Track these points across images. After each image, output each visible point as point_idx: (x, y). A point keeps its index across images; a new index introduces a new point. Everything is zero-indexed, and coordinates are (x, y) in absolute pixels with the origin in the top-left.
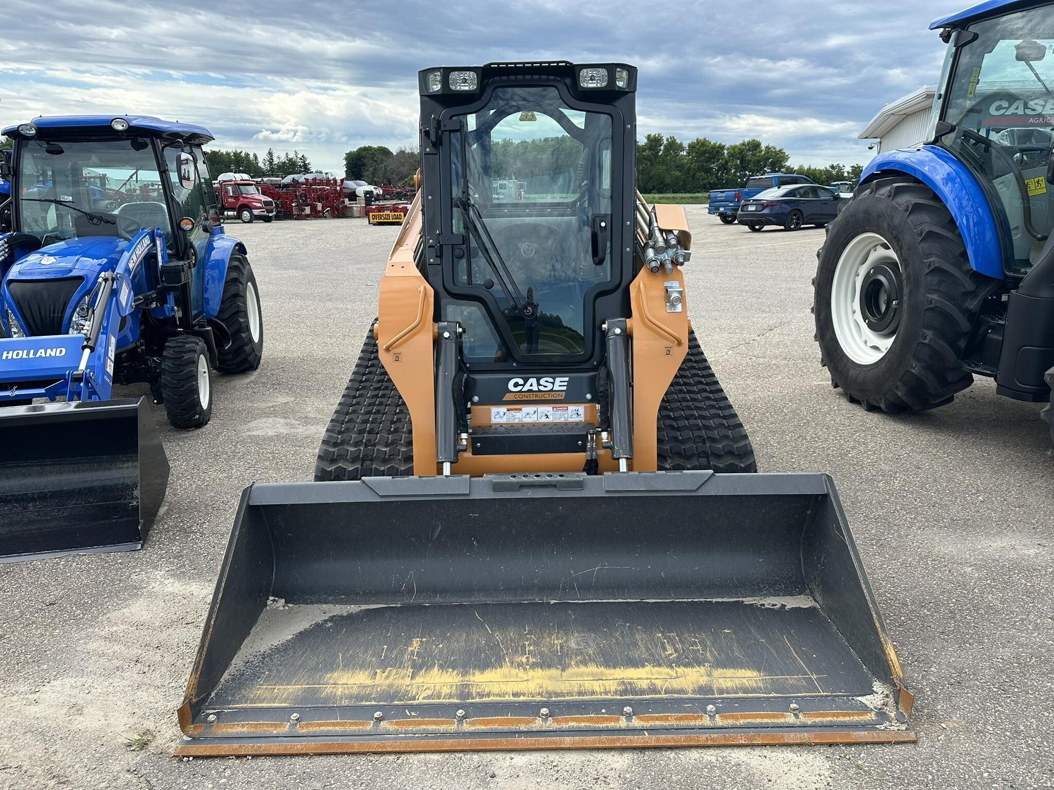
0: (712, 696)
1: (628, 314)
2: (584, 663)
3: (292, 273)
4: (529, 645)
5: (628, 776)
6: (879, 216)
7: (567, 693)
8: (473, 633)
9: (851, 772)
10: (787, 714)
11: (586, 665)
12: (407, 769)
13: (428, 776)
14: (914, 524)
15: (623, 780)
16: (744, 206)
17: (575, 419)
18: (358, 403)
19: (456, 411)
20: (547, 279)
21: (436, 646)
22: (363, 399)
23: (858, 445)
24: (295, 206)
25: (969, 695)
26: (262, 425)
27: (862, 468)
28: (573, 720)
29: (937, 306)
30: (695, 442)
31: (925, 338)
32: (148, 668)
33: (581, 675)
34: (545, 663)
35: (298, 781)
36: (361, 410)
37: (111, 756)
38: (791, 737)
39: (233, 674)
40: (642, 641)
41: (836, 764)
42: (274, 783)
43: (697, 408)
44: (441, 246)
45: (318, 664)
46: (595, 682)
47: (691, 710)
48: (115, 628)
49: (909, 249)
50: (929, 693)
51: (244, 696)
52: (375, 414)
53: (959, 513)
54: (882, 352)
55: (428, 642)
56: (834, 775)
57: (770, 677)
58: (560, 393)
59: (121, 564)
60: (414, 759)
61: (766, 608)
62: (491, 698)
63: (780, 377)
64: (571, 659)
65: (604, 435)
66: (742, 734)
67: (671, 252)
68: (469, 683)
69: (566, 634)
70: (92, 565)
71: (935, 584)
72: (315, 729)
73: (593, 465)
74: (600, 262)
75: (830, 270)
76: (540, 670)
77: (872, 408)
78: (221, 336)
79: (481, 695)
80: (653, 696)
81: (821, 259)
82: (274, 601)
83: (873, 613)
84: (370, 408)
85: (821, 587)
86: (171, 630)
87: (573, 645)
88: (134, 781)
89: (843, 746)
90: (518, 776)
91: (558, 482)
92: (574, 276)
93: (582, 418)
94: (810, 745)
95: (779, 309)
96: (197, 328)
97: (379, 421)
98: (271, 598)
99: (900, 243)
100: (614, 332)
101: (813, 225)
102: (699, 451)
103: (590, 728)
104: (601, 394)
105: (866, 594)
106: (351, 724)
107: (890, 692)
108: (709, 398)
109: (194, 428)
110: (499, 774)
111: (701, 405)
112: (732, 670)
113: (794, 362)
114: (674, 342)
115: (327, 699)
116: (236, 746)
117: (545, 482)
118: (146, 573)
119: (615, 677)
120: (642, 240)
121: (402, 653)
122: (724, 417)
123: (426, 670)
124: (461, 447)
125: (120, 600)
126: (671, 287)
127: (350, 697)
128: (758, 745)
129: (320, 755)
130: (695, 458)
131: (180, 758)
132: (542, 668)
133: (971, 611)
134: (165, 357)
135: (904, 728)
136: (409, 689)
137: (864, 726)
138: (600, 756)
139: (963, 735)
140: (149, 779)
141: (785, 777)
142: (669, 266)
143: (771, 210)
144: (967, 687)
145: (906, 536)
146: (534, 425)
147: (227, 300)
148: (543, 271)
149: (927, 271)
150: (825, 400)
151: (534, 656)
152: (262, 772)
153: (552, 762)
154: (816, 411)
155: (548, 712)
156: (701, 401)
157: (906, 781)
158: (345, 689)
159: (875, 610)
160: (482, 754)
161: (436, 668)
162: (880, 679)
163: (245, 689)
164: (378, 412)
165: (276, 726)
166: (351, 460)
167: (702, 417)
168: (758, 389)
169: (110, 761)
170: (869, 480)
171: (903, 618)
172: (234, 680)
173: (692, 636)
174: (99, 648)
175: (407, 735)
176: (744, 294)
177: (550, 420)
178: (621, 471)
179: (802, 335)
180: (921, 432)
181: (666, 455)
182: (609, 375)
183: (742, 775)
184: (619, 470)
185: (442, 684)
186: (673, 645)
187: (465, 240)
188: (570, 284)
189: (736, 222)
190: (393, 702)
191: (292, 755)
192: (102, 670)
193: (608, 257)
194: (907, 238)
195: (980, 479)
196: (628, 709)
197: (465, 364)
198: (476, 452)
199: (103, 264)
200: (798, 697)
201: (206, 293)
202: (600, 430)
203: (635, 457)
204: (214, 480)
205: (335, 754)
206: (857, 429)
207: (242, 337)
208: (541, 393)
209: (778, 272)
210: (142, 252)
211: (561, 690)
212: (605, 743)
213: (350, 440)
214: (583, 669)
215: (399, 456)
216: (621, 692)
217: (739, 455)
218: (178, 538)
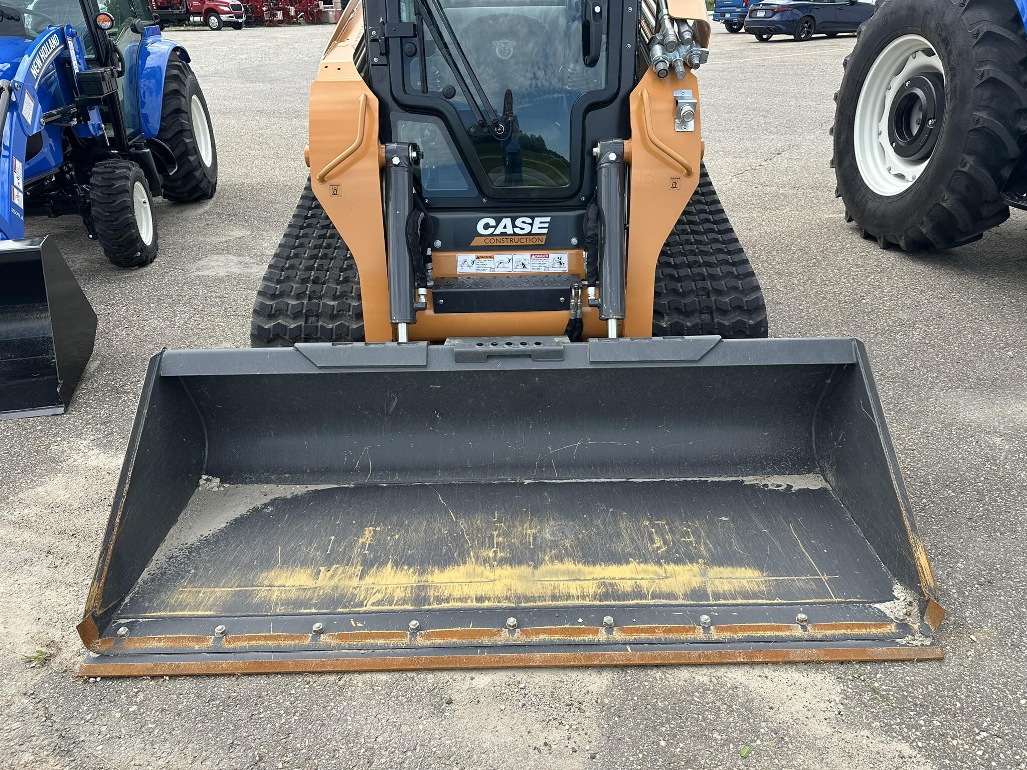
0: (706, 603)
1: (626, 133)
2: (560, 558)
3: (259, 86)
4: (498, 536)
5: (606, 701)
6: (927, 13)
7: (539, 597)
8: (435, 521)
9: (867, 697)
10: (794, 625)
11: (562, 561)
12: (349, 693)
13: (374, 702)
14: (936, 384)
15: (601, 707)
16: (752, 11)
17: (558, 269)
18: (301, 245)
19: (411, 260)
20: (527, 89)
21: (392, 536)
22: (308, 240)
23: (872, 290)
24: (266, 11)
25: (1002, 598)
26: (213, 263)
27: (878, 316)
28: (545, 632)
29: (984, 127)
30: (697, 295)
31: (965, 166)
32: (60, 561)
33: (556, 573)
34: (515, 559)
35: (221, 708)
36: (305, 254)
37: (7, 675)
38: (796, 654)
39: (153, 572)
40: (627, 530)
41: (848, 687)
42: (194, 711)
43: (703, 253)
44: (387, 39)
45: (252, 560)
46: (571, 583)
47: (683, 619)
48: (26, 511)
49: (960, 55)
50: (956, 596)
51: (163, 602)
52: (321, 258)
53: (985, 371)
54: (908, 181)
55: (382, 531)
56: (846, 701)
57: (774, 578)
58: (540, 237)
59: (41, 432)
60: (358, 679)
61: (770, 489)
62: (450, 604)
63: (788, 209)
64: (545, 553)
65: (591, 291)
66: (741, 651)
67: (684, 50)
68: (427, 584)
69: (541, 521)
70: (7, 433)
71: (960, 458)
72: (245, 643)
73: (577, 325)
74: (592, 63)
75: (858, 82)
76: (509, 568)
77: (889, 246)
78: (164, 160)
79: (439, 600)
80: (639, 601)
81: (848, 69)
82: (207, 480)
83: (903, 509)
84: (316, 251)
85: (835, 467)
86: (90, 513)
87: (548, 536)
88: (30, 708)
89: (856, 663)
90: (478, 702)
91: (533, 351)
92: (560, 86)
93: (565, 268)
94: (818, 663)
95: (787, 129)
96: (133, 150)
97: (326, 268)
98: (204, 477)
99: (949, 48)
100: (608, 158)
101: (824, 35)
102: (702, 306)
103: (564, 642)
104: (589, 240)
105: (896, 486)
106: (286, 638)
107: (915, 600)
108: (716, 241)
109: (137, 267)
110: (456, 699)
111: (707, 248)
112: (730, 569)
113: (803, 191)
114: (682, 172)
115: (259, 606)
116: (150, 664)
117: (518, 351)
118: (69, 442)
119: (595, 577)
120: (647, 35)
121: (351, 546)
122: (734, 264)
123: (377, 568)
124: (418, 305)
125: (36, 476)
126: (682, 98)
127: (286, 603)
128: (758, 663)
129: (249, 675)
130: (697, 315)
131: (86, 679)
132: (511, 565)
133: (1002, 492)
134: (92, 185)
135: (928, 643)
136: (356, 592)
137: (881, 640)
138: (574, 675)
139: (995, 650)
140: (47, 706)
141: (789, 704)
142: (680, 69)
143: (782, 15)
144: (999, 588)
145: (927, 399)
146: (508, 276)
147: (168, 116)
148: (521, 79)
149: (978, 82)
150: (837, 235)
151: (503, 550)
152: (181, 696)
153: (519, 683)
154: (827, 249)
155: (515, 622)
156: (707, 244)
157: (931, 710)
158: (281, 592)
159: (905, 506)
160: (439, 674)
161: (390, 565)
162: (902, 582)
163: (165, 592)
164: (325, 256)
165: (198, 640)
166: (292, 316)
167: (708, 264)
168: (764, 223)
169: (5, 681)
170: (886, 332)
171: (924, 501)
172: (153, 580)
173: (683, 524)
174: (6, 535)
175: (351, 651)
176: (751, 112)
177: (529, 269)
178: (610, 336)
179: (812, 160)
180: (943, 274)
181: (662, 311)
182: (599, 215)
183: (740, 700)
184: (607, 336)
185: (396, 586)
186: (662, 536)
187: (417, 30)
188: (556, 95)
189: (743, 30)
190: (336, 609)
191: (216, 676)
192: (8, 564)
193: (603, 55)
194: (959, 41)
195: (1009, 330)
196: (608, 619)
197: (423, 199)
198: (438, 309)
199: (5, 69)
200: (806, 604)
201: (143, 108)
202: (586, 283)
203: (626, 318)
204: (155, 329)
205: (267, 674)
206: (872, 271)
207: (189, 160)
208: (516, 237)
209: (787, 88)
210: (49, 56)
211: (532, 593)
212: (581, 661)
213: (291, 292)
214: (558, 566)
215: (349, 311)
216: (600, 596)
217: (748, 310)
218: (107, 399)
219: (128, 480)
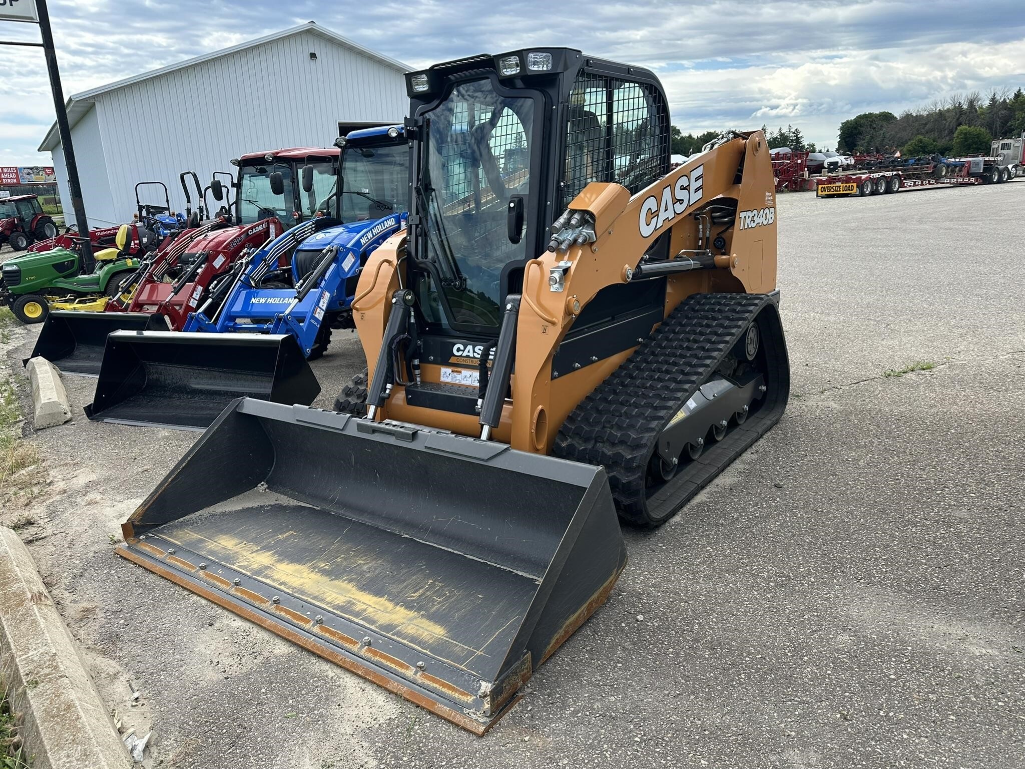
2: (352, 581)
4: (342, 558)
8: (325, 539)
9: (400, 730)
10: (412, 667)
13: (185, 610)
34: (329, 572)
41: (398, 719)
45: (226, 528)
47: (358, 636)
51: (172, 532)
55: (295, 535)
57: (447, 639)
60: (193, 598)
62: (267, 580)
66: (366, 668)
68: (272, 567)
69: (375, 559)
72: (173, 562)
74: (517, 241)
76: (319, 575)
80: (351, 617)
82: (262, 485)
87: (365, 567)
89: (426, 711)
90: (222, 631)
91: (396, 431)
94: (401, 697)
100: (507, 307)
106: (189, 565)
110: (216, 625)
112: (431, 623)
114: (548, 321)
115: (199, 548)
116: (137, 556)
117: (389, 430)
121: (272, 537)
123: (266, 551)
124: (383, 395)
131: (115, 554)
132: (322, 574)
135: (482, 721)
136: (241, 558)
139: (531, 753)
142: (563, 246)
158: (215, 546)
163: (178, 529)
173: (449, 590)
178: (482, 438)
186: (427, 591)
191: (152, 572)
193: (524, 235)
197: (424, 328)
198: (409, 402)
205: (168, 580)
208: (475, 360)
210: (381, 231)
211: (309, 591)
219: (186, 461)
